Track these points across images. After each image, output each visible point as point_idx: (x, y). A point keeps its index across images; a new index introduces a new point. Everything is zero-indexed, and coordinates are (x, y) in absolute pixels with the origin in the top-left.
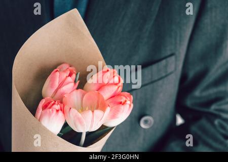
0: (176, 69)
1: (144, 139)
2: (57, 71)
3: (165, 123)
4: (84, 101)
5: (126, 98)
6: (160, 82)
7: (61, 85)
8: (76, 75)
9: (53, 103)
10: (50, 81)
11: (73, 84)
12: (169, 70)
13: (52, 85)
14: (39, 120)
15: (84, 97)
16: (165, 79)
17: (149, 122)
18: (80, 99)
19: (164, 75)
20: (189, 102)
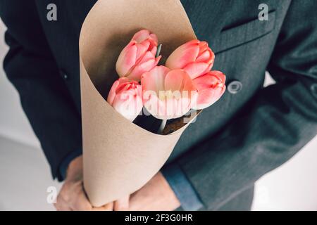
0: (274, 28)
1: (230, 105)
2: (134, 44)
3: (254, 86)
4: (166, 80)
5: (218, 79)
6: (255, 43)
7: (139, 61)
8: (158, 47)
9: (129, 86)
10: (126, 56)
11: (153, 61)
12: (267, 30)
13: (128, 62)
14: (112, 105)
15: (167, 75)
16: (261, 39)
17: (238, 87)
18: (161, 77)
19: (260, 35)
20: (283, 64)
